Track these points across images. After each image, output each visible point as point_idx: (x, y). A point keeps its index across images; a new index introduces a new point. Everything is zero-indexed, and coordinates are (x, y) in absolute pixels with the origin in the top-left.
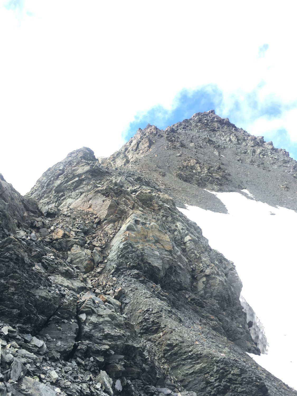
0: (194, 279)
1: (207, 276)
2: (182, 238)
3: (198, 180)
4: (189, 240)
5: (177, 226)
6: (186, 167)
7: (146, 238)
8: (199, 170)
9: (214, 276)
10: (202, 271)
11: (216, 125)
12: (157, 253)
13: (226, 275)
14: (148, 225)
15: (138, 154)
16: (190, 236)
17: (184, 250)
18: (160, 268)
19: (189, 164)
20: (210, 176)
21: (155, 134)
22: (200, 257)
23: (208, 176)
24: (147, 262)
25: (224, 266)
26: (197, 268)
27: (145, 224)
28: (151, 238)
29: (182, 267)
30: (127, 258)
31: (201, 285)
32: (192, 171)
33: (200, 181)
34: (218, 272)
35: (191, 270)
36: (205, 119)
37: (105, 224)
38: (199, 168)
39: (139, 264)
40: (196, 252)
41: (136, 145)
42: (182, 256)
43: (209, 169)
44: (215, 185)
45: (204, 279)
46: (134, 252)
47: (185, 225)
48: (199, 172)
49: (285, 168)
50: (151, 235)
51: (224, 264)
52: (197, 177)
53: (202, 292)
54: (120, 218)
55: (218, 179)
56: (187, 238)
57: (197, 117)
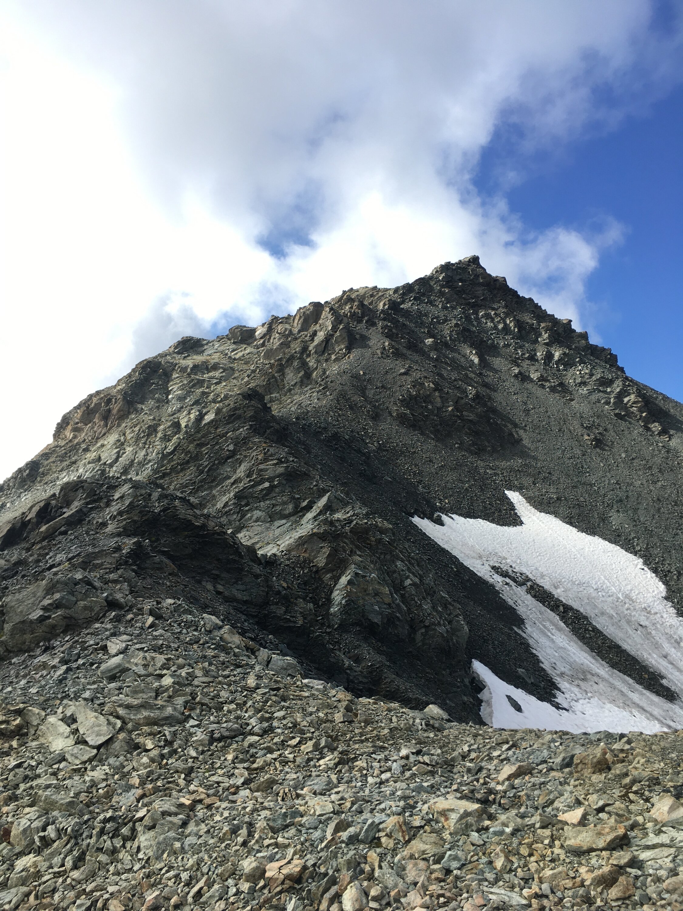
0: (413, 629)
1: (426, 627)
2: (402, 582)
3: (436, 425)
4: (410, 585)
5: (396, 566)
6: (416, 398)
7: (365, 591)
8: (439, 405)
9: (433, 627)
10: (421, 621)
11: (480, 291)
12: (376, 608)
13: (450, 622)
14: (368, 578)
15: (327, 360)
16: (411, 580)
17: (403, 596)
18: (380, 623)
19: (421, 392)
20: (457, 416)
21: (359, 317)
22: (421, 604)
23: (454, 416)
24: (368, 619)
25: (449, 612)
26: (416, 617)
27: (366, 576)
28: (370, 592)
29: (401, 617)
30: (349, 615)
31: (419, 637)
32: (426, 407)
33: (439, 427)
34: (439, 622)
35: (409, 619)
36: (458, 277)
37: (323, 573)
38: (438, 399)
39: (360, 621)
40: (416, 599)
41: (324, 343)
42: (401, 604)
43: (456, 402)
44: (466, 434)
45: (423, 630)
46: (355, 608)
47: (406, 564)
48: (437, 408)
49: (601, 394)
50: (371, 588)
51: (450, 610)
52: (433, 419)
53: (420, 644)
54: (339, 567)
55: (471, 421)
56: (408, 582)
57: (444, 274)
